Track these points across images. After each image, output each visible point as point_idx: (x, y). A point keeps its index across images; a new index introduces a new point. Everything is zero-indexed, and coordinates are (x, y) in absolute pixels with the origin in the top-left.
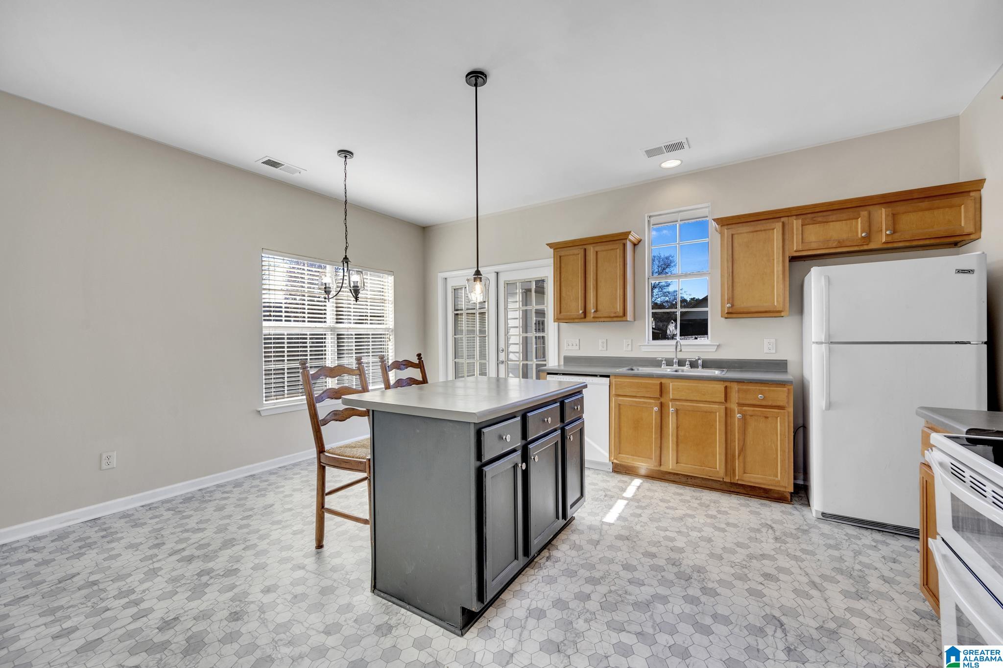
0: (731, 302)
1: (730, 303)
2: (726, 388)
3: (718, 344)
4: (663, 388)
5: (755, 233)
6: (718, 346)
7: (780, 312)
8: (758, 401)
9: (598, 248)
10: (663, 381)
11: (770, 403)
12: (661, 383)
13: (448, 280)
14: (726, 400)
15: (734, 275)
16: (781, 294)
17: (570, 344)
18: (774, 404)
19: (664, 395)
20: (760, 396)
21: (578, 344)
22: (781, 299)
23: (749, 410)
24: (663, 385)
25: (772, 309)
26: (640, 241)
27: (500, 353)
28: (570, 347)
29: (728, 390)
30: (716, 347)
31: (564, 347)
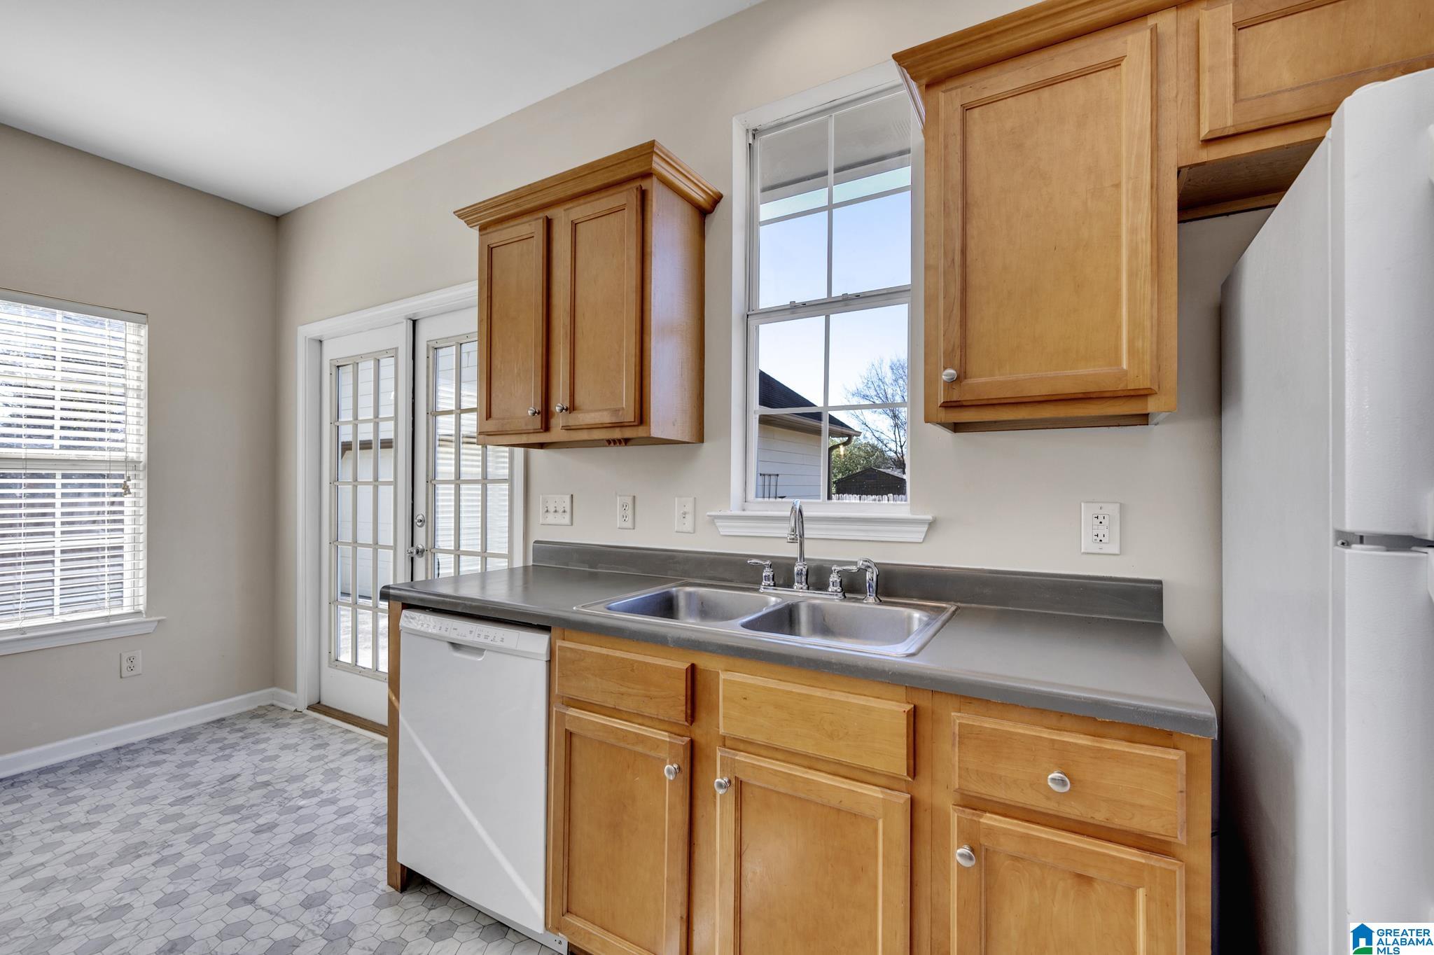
0: (957, 361)
1: (952, 367)
2: (914, 716)
3: (929, 517)
4: (699, 687)
5: (1046, 93)
6: (932, 524)
7: (1141, 395)
8: (1048, 798)
9: (579, 211)
10: (704, 662)
11: (1100, 816)
12: (693, 670)
13: (325, 343)
14: (914, 771)
15: (969, 260)
16: (1147, 323)
17: (552, 509)
18: (1121, 821)
19: (702, 715)
20: (1056, 775)
21: (568, 509)
22: (1146, 344)
23: (1006, 833)
24: (699, 677)
25: (1109, 386)
26: (717, 199)
27: (417, 529)
28: (551, 518)
29: (925, 727)
30: (925, 528)
31: (538, 517)
